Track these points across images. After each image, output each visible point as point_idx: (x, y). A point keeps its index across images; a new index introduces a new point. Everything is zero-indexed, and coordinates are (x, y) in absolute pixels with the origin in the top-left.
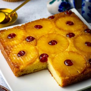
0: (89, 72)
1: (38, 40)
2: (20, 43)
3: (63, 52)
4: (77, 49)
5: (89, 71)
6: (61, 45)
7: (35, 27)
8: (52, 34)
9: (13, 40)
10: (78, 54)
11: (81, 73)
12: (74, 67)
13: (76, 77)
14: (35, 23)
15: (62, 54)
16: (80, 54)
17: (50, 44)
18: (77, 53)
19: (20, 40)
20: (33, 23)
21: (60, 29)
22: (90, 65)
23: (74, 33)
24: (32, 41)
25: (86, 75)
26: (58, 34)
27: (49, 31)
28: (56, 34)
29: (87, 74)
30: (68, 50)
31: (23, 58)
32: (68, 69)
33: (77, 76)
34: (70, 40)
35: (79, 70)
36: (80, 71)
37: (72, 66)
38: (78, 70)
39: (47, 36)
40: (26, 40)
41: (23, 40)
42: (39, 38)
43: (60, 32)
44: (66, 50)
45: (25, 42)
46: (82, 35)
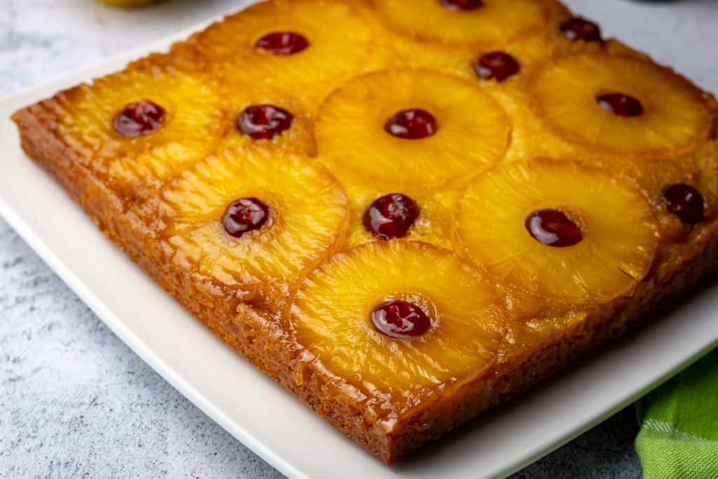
0: (684, 263)
1: (319, 119)
2: (214, 153)
3: (492, 169)
4: (570, 142)
5: (680, 258)
6: (468, 130)
7: (266, 47)
8: (384, 72)
9: (162, 143)
10: (586, 168)
11: (646, 279)
12: (595, 251)
13: (619, 307)
14: (252, 21)
15: (495, 186)
16: (600, 170)
17: (401, 136)
18: (578, 163)
19: (204, 132)
20: (238, 25)
21: (421, 39)
22: (677, 221)
23: (513, 49)
24: (284, 133)
25: (669, 282)
26: (423, 71)
27: (362, 62)
28: (407, 69)
29: (672, 278)
30: (521, 154)
31: (265, 238)
32: (563, 265)
33: (627, 298)
34: (507, 97)
35: (626, 260)
36: (636, 264)
37: (580, 246)
38: (627, 262)
39: (361, 91)
40: (239, 128)
41: (225, 134)
42: (321, 108)
43: (426, 57)
44: (510, 155)
45: (236, 141)
46: (557, 57)
